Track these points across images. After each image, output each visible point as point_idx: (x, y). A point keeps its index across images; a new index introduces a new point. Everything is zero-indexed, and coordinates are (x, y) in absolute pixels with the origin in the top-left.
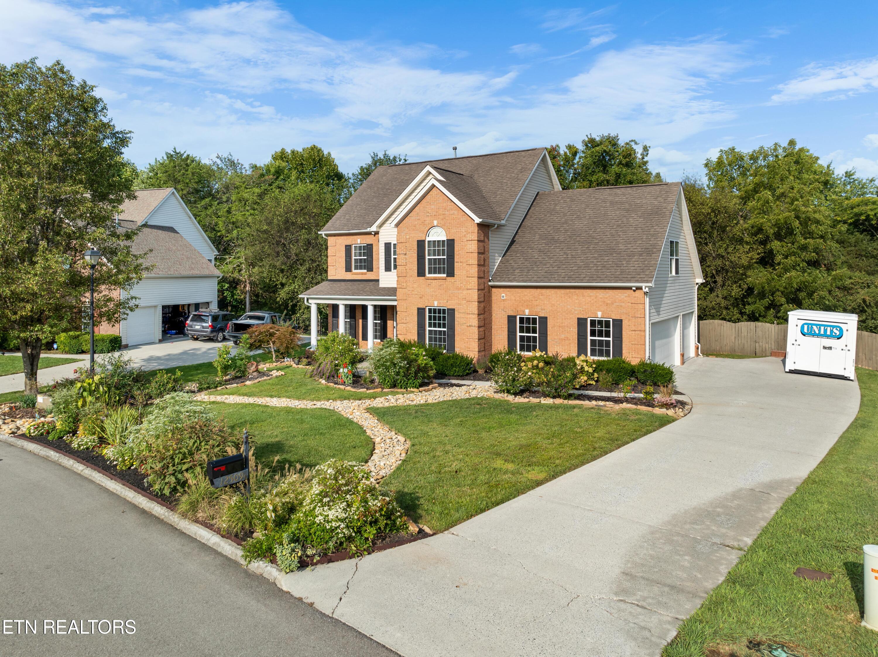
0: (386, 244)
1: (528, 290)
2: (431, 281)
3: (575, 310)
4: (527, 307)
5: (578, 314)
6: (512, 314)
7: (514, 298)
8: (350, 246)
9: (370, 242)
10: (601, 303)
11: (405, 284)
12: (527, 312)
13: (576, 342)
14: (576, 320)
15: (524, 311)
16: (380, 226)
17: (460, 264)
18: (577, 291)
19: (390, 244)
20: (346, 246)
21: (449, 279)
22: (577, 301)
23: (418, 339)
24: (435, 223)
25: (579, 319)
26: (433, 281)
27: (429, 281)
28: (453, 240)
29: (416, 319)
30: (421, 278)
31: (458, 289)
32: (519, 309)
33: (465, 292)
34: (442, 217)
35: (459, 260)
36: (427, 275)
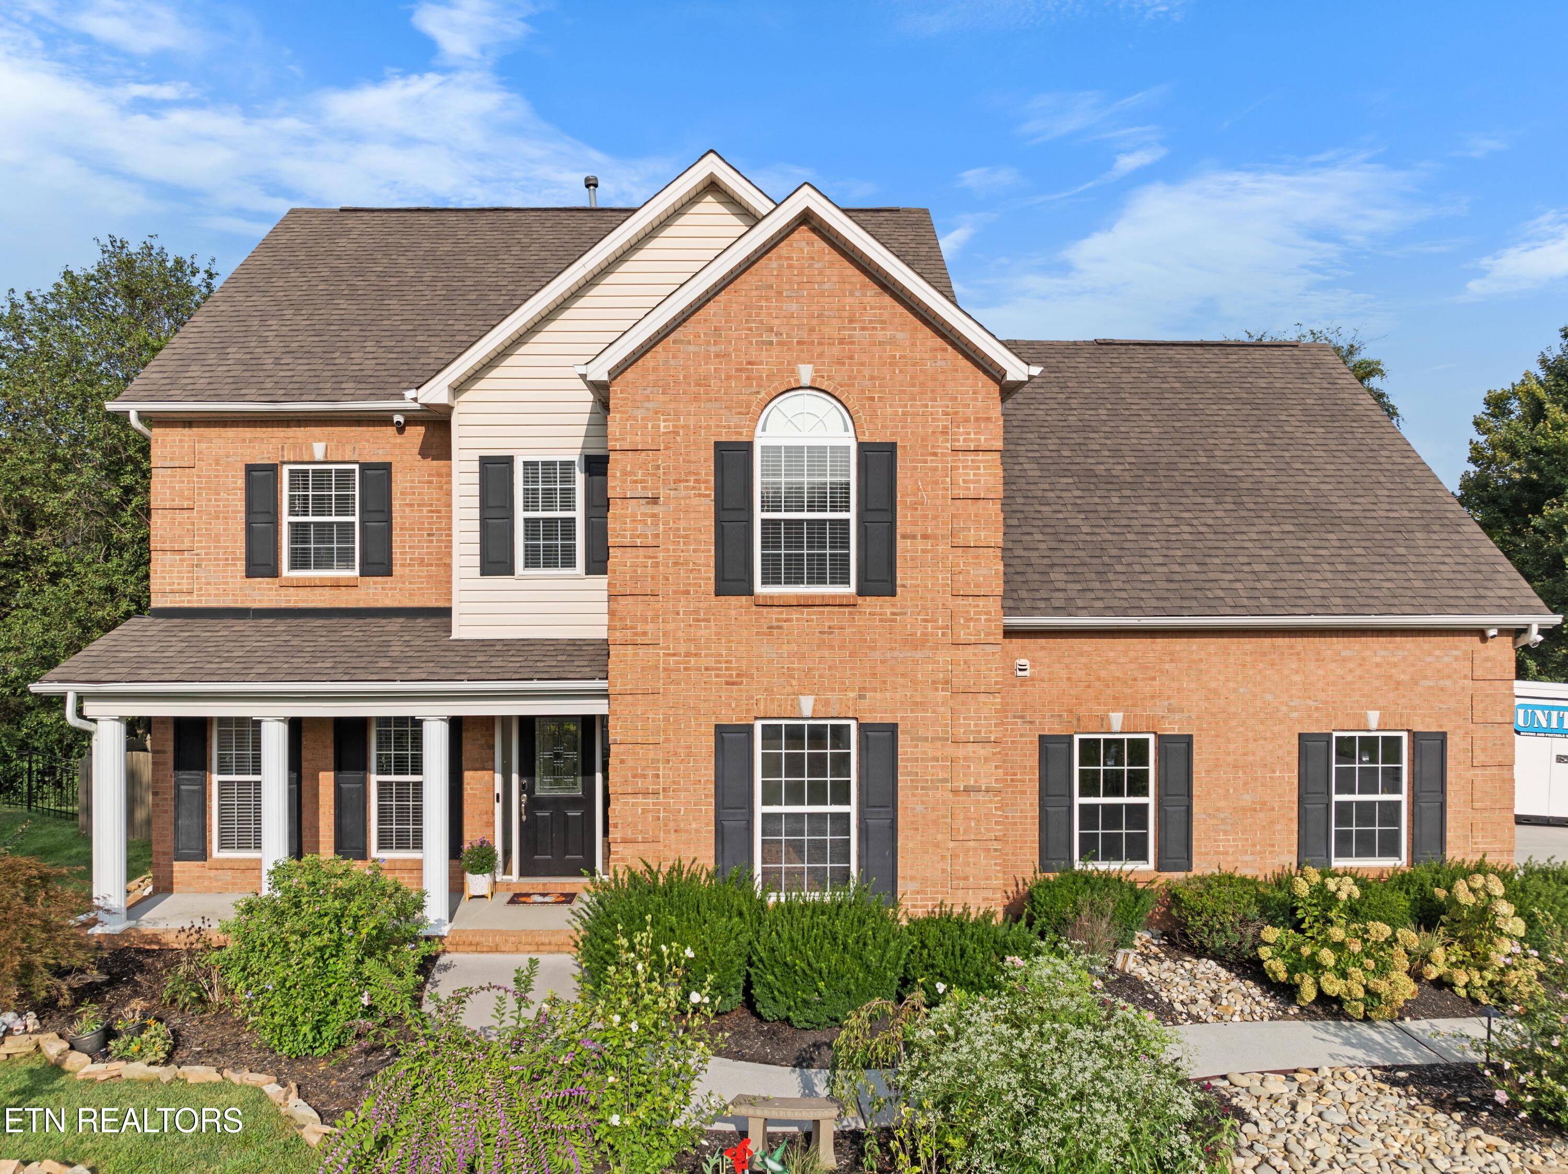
0: (486, 462)
1: (1120, 644)
2: (785, 613)
3: (1292, 709)
4: (1117, 702)
5: (1300, 721)
6: (1055, 728)
7: (1064, 674)
8: (273, 469)
9: (377, 456)
10: (1377, 683)
11: (650, 627)
12: (1117, 720)
13: (1294, 814)
14: (1296, 741)
15: (1104, 719)
16: (458, 389)
17: (920, 544)
18: (1299, 643)
19: (508, 461)
20: (250, 469)
21: (870, 603)
22: (1297, 678)
23: (719, 855)
24: (806, 373)
25: (1303, 738)
26: (795, 614)
27: (774, 613)
28: (890, 449)
29: (708, 773)
30: (733, 600)
31: (916, 643)
32: (1082, 711)
33: (944, 656)
34: (836, 350)
35: (918, 531)
36: (759, 588)
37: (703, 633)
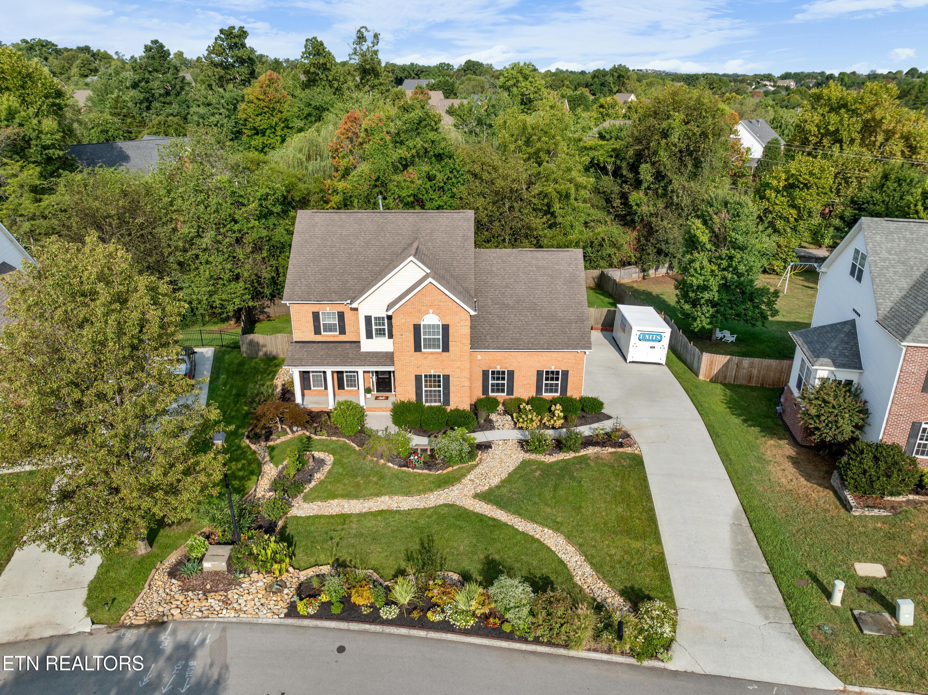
0: (366, 316)
1: (499, 353)
2: (427, 355)
3: (536, 365)
4: (498, 364)
5: (537, 368)
6: (486, 369)
7: (488, 358)
8: (318, 313)
9: (340, 310)
10: (554, 361)
12: (499, 367)
13: (535, 386)
15: (495, 367)
17: (454, 343)
19: (371, 317)
20: (313, 312)
21: (444, 353)
23: (416, 399)
24: (431, 310)
25: (537, 371)
26: (430, 355)
28: (448, 326)
29: (414, 383)
30: (418, 353)
31: (453, 361)
32: (491, 366)
33: (459, 363)
34: (437, 306)
35: (453, 340)
36: (423, 350)
37: (412, 359)
